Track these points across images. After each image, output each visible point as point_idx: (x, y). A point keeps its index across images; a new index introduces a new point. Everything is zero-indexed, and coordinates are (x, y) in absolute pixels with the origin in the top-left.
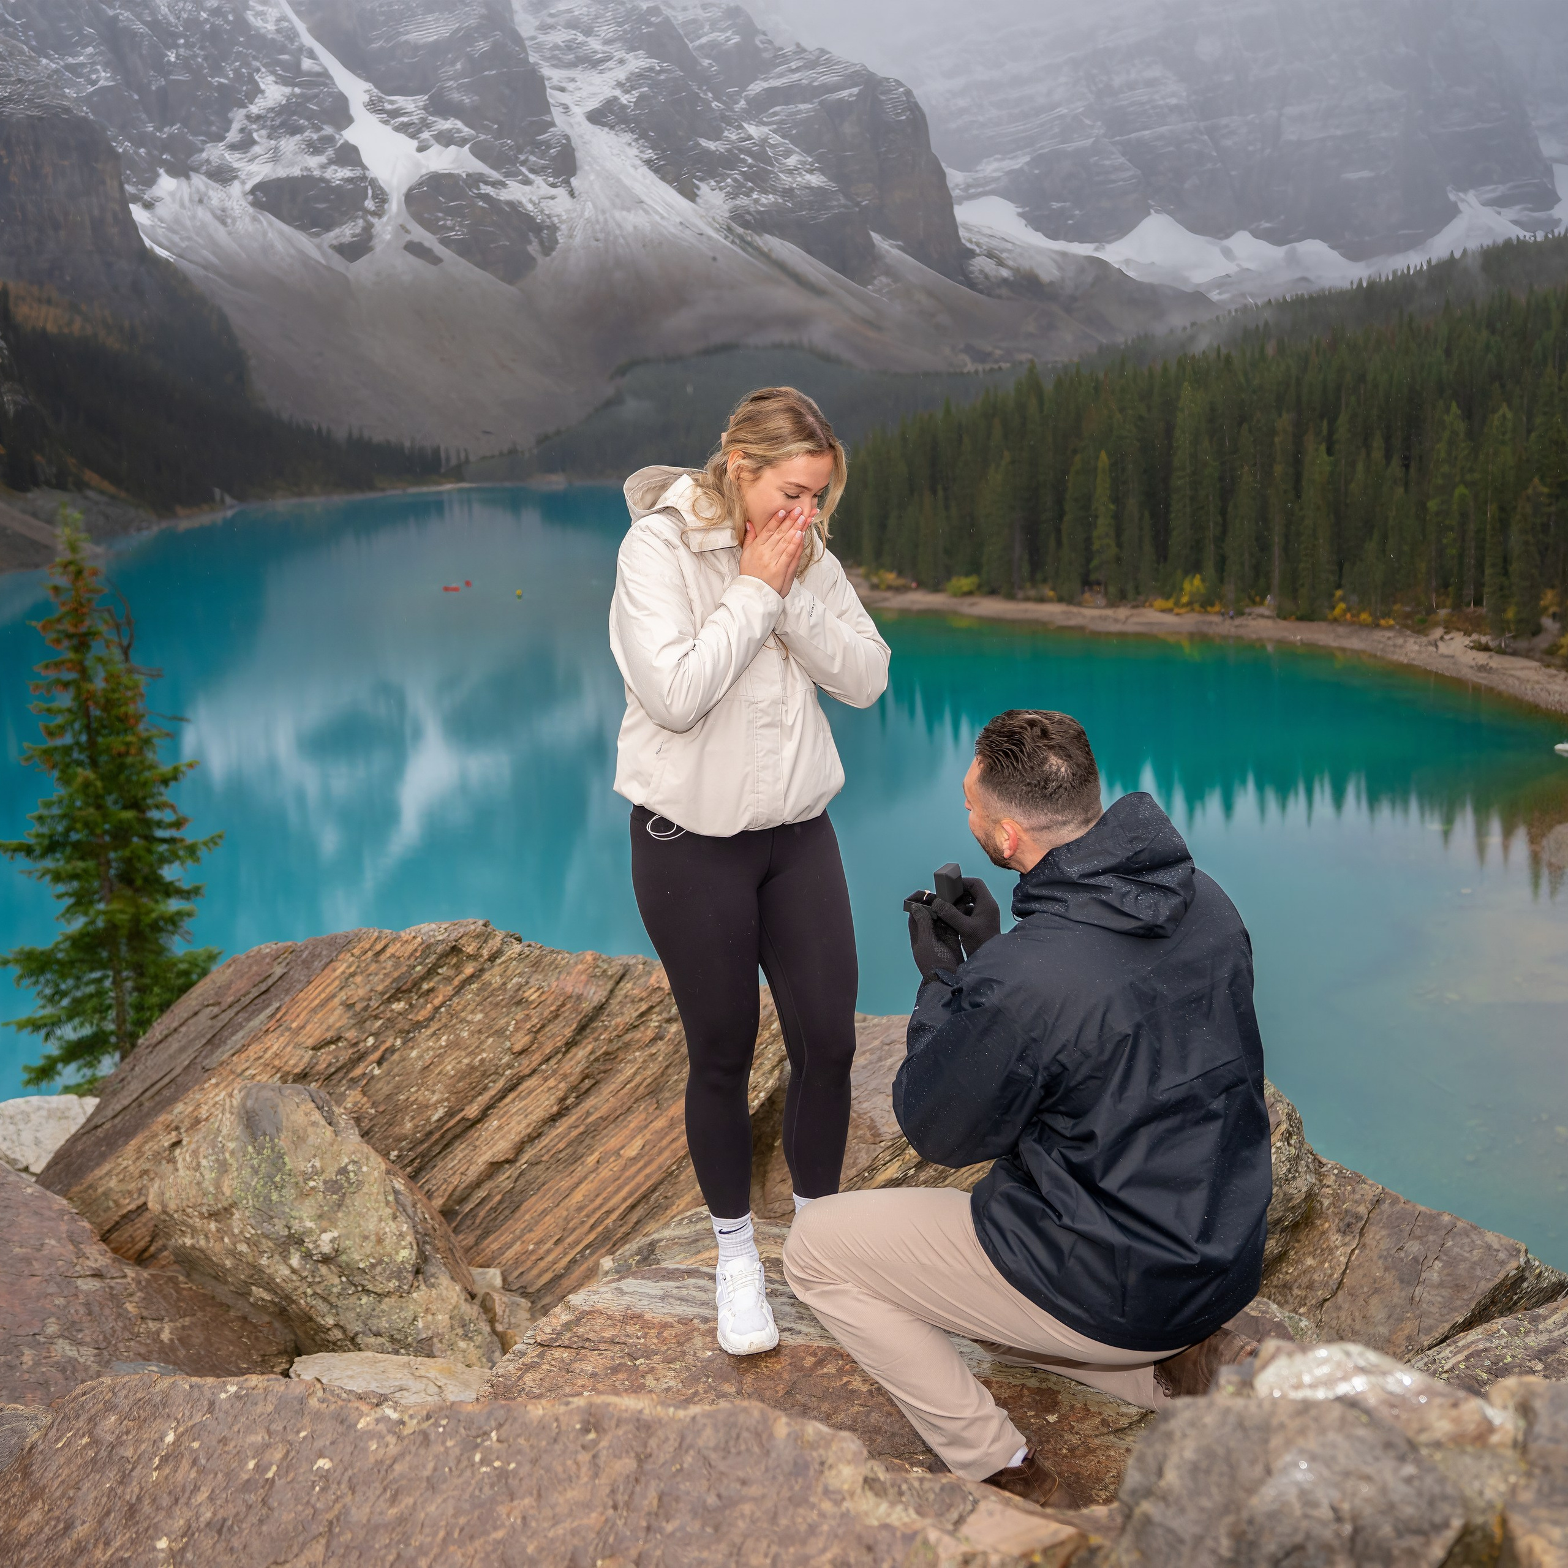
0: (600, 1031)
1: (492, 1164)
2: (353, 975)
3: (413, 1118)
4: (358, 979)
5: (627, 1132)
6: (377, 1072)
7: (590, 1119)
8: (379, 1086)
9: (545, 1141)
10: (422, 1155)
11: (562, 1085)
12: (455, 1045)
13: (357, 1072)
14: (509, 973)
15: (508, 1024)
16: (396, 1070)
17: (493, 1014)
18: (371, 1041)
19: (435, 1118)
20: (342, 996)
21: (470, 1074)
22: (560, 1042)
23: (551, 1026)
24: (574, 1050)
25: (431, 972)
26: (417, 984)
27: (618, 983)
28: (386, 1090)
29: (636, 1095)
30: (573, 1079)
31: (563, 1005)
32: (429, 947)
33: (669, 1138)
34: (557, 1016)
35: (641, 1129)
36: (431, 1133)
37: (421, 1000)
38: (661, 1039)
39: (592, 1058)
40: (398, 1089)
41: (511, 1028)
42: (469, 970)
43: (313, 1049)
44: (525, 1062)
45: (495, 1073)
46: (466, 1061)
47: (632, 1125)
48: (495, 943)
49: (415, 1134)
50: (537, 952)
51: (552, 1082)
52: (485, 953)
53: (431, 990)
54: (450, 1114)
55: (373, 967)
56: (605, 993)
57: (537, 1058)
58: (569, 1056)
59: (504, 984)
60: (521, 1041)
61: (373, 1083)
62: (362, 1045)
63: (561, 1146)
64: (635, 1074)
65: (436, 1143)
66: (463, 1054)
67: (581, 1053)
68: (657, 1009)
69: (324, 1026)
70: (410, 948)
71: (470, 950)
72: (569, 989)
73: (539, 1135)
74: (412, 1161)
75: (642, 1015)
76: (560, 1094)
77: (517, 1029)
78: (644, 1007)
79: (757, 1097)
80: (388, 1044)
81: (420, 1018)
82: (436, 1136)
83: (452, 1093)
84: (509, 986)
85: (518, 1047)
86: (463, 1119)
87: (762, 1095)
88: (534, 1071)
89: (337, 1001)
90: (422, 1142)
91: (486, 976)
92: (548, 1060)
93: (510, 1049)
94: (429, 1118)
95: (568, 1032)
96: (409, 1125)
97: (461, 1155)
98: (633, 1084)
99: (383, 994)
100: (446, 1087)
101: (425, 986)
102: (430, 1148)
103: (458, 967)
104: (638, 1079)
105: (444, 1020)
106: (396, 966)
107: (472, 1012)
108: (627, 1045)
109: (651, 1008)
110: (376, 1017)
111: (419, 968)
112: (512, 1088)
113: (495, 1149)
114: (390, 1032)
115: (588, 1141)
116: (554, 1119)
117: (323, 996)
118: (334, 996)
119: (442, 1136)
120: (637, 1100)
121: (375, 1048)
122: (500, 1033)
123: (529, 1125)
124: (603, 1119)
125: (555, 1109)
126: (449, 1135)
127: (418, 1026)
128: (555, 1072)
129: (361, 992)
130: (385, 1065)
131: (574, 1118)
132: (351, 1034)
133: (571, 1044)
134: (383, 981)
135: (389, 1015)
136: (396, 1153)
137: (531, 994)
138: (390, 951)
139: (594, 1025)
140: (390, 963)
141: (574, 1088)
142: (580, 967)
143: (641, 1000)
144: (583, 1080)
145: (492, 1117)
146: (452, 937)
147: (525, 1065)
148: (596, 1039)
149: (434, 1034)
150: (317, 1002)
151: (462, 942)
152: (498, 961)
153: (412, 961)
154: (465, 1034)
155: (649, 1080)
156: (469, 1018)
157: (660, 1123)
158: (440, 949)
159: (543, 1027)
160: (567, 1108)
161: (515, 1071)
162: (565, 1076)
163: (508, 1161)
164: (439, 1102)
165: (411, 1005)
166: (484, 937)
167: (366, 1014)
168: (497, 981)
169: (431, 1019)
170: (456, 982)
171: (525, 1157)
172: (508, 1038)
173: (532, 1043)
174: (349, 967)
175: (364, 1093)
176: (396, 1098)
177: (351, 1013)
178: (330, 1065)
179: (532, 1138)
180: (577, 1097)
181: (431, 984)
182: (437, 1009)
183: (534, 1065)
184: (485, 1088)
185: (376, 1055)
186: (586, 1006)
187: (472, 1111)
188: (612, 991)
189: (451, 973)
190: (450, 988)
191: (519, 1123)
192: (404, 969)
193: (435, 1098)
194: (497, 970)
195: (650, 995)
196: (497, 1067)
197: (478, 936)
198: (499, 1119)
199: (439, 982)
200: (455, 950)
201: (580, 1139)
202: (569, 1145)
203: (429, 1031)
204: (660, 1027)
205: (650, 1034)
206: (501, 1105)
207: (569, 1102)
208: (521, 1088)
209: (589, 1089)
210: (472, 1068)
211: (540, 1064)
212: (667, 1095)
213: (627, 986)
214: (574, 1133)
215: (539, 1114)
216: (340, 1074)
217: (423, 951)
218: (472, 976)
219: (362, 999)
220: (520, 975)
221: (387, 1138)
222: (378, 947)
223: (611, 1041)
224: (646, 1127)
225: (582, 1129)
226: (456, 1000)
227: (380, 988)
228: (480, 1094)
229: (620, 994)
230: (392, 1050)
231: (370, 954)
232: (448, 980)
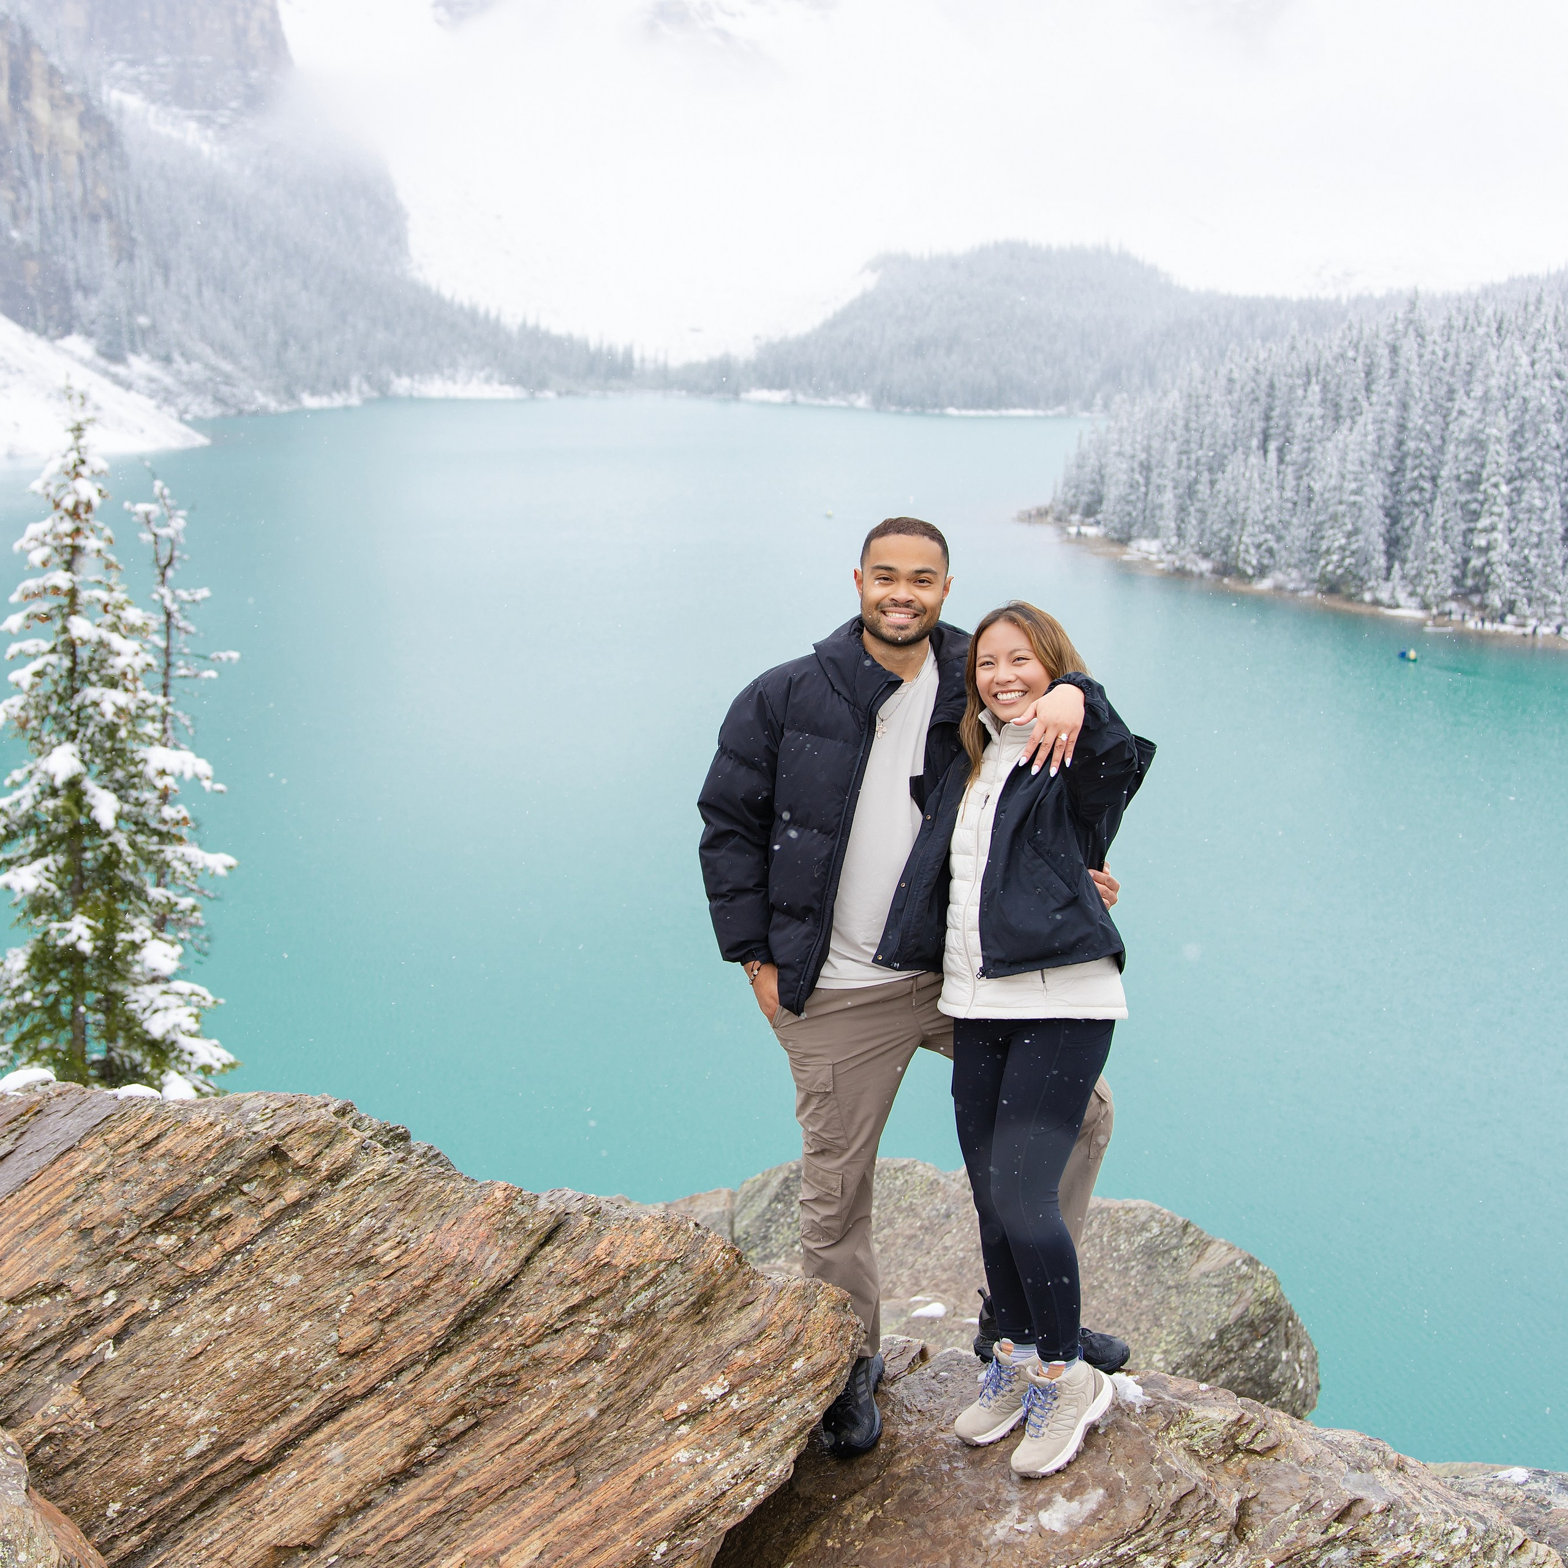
0: (493, 1332)
1: (278, 1549)
2: (100, 1178)
3: (156, 1447)
4: (107, 1186)
5: (516, 1521)
6: (110, 1354)
7: (455, 1491)
8: (110, 1381)
9: (374, 1518)
10: (162, 1516)
11: (416, 1422)
12: (245, 1325)
13: (80, 1350)
14: (357, 1207)
15: (339, 1299)
16: (143, 1355)
17: (318, 1278)
18: (111, 1296)
19: (192, 1452)
20: (77, 1211)
21: (262, 1381)
22: (421, 1343)
23: (411, 1314)
24: (445, 1361)
25: (232, 1187)
26: (202, 1207)
27: (542, 1246)
28: (121, 1389)
29: (540, 1457)
30: (439, 1413)
31: (437, 1278)
32: (232, 1143)
33: (587, 1545)
34: (424, 1296)
35: (544, 1518)
36: (182, 1478)
37: (206, 1236)
38: (599, 1359)
39: (474, 1379)
40: (141, 1391)
41: (343, 1308)
42: (292, 1192)
43: (11, 1301)
44: (359, 1372)
45: (306, 1385)
46: (260, 1357)
47: (527, 1512)
48: (342, 1151)
49: (155, 1476)
50: (412, 1175)
51: (398, 1415)
52: (324, 1165)
53: (225, 1220)
54: (220, 1448)
55: (135, 1168)
56: (514, 1264)
57: (379, 1367)
58: (434, 1371)
59: (346, 1226)
60: (356, 1334)
61: (101, 1374)
62: (95, 1302)
63: (401, 1531)
64: (545, 1417)
65: (186, 1499)
66: (257, 1342)
67: (455, 1368)
68: (600, 1303)
69: (37, 1264)
70: (200, 1142)
71: (300, 1157)
72: (451, 1251)
73: (368, 1505)
74: (142, 1525)
75: (573, 1310)
76: (411, 1438)
77: (353, 1312)
78: (576, 1296)
79: (751, 1491)
80: (137, 1307)
81: (198, 1268)
82: (191, 1484)
83: (227, 1409)
84: (354, 1230)
85: (349, 1345)
86: (240, 1459)
87: (760, 1489)
88: (371, 1391)
89: (65, 1221)
90: (164, 1493)
91: (319, 1207)
92: (399, 1372)
93: (335, 1345)
94: (183, 1450)
95: (438, 1327)
96: (146, 1459)
97: (227, 1526)
98: (538, 1436)
99: (142, 1217)
100: (220, 1398)
101: (217, 1213)
102: (175, 1507)
103: (275, 1184)
104: (549, 1427)
105: (236, 1277)
106: (172, 1171)
107: (285, 1270)
108: (538, 1362)
109: (592, 1299)
110: (127, 1257)
111: (209, 1180)
112: (332, 1416)
113: (286, 1523)
114: (144, 1286)
115: (447, 1529)
116: (396, 1479)
117: (45, 1208)
118: (62, 1211)
119: (200, 1487)
120: (542, 1466)
121: (116, 1311)
122: (324, 1312)
123: (349, 1487)
124: (480, 1492)
125: (399, 1462)
126: (213, 1486)
127: (194, 1281)
128: (407, 1396)
129: (107, 1211)
130: (127, 1345)
131: (430, 1482)
132: (79, 1283)
133: (442, 1349)
134: (145, 1195)
135: (148, 1255)
136: (117, 1506)
137: (385, 1251)
138: (164, 1144)
139: (485, 1320)
140: (162, 1165)
141: (435, 1430)
142: (480, 1209)
143: (575, 1283)
144: (454, 1416)
145: (290, 1464)
146: (273, 1133)
147: (357, 1377)
148: (485, 1347)
149: (217, 1299)
150: (33, 1218)
151: (290, 1141)
152: (345, 1183)
153: (199, 1168)
154: (266, 1307)
155: (566, 1434)
156: (277, 1279)
157: (574, 1516)
158: (249, 1150)
159: (397, 1312)
160: (421, 1463)
161: (341, 1385)
162: (423, 1407)
163: (305, 1547)
164: (202, 1423)
165: (188, 1243)
166: (329, 1136)
167: (110, 1250)
168: (335, 1218)
169: (216, 1272)
170: (268, 1211)
171: (337, 1543)
172: (335, 1325)
173: (375, 1340)
174: (97, 1163)
175: (82, 1390)
176: (132, 1407)
177: (84, 1245)
178: (32, 1334)
179: (354, 1511)
180: (440, 1446)
181: (227, 1210)
182: (230, 1254)
183: (374, 1378)
184: (285, 1411)
185: (114, 1326)
186: (476, 1287)
187: (256, 1448)
188: (528, 1259)
189: (264, 1193)
190: (256, 1221)
191: (333, 1480)
192: (184, 1178)
193: (201, 1414)
194: (339, 1197)
195: (590, 1276)
196: (310, 1373)
197: (317, 1134)
198: (300, 1469)
199: (239, 1208)
200: (277, 1154)
201: (434, 1523)
202: (414, 1532)
203: (211, 1293)
204: (601, 1336)
205: (580, 1347)
206: (309, 1442)
207: (425, 1452)
208: (345, 1417)
209: (464, 1433)
210: (269, 1372)
211: (384, 1380)
212: (596, 1463)
213: (554, 1253)
214: (427, 1511)
215: (374, 1468)
216: (50, 1351)
217: (221, 1150)
218: (296, 1204)
219: (106, 1222)
220: (374, 1213)
221: (105, 1477)
222: (149, 1135)
223: (509, 1352)
224: (550, 1519)
225: (438, 1506)
226: (262, 1243)
227: (139, 1207)
228: (275, 1419)
229: (541, 1266)
230: (143, 1318)
231: (133, 1144)
232: (257, 1205)
